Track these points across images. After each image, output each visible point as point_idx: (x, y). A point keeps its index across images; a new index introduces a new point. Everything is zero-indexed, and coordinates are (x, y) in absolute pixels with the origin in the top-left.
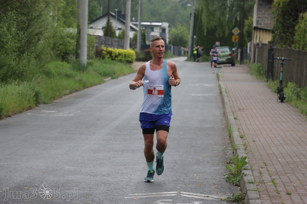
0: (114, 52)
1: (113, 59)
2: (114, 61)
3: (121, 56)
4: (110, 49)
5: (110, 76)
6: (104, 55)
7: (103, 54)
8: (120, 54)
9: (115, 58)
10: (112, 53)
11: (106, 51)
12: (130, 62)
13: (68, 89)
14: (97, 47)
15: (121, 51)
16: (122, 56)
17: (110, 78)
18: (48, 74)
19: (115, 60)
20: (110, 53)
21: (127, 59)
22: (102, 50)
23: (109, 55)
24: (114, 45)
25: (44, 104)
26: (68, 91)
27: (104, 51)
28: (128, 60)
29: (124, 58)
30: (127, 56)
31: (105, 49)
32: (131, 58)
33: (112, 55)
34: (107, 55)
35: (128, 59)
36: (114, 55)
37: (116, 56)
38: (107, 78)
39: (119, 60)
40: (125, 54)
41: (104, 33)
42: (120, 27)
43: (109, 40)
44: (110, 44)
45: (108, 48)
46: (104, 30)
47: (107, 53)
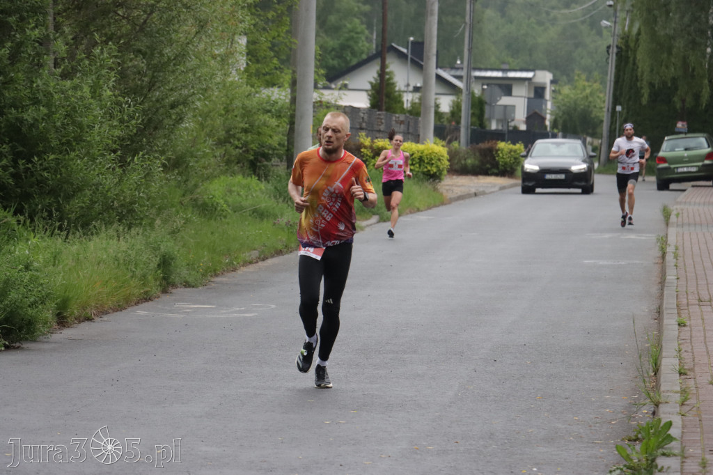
4: (380, 142)
5: (374, 214)
7: (363, 156)
11: (371, 147)
12: (434, 177)
13: (255, 250)
15: (411, 146)
17: (375, 219)
18: (207, 210)
21: (425, 170)
22: (361, 146)
25: (185, 286)
26: (255, 254)
27: (365, 147)
28: (429, 171)
29: (417, 165)
30: (426, 161)
31: (367, 142)
32: (437, 167)
34: (373, 158)
35: (429, 168)
38: (367, 219)
40: (420, 154)
41: (370, 100)
42: (419, 85)
43: (382, 119)
44: (382, 129)
45: (376, 141)
46: (370, 93)
47: (372, 154)
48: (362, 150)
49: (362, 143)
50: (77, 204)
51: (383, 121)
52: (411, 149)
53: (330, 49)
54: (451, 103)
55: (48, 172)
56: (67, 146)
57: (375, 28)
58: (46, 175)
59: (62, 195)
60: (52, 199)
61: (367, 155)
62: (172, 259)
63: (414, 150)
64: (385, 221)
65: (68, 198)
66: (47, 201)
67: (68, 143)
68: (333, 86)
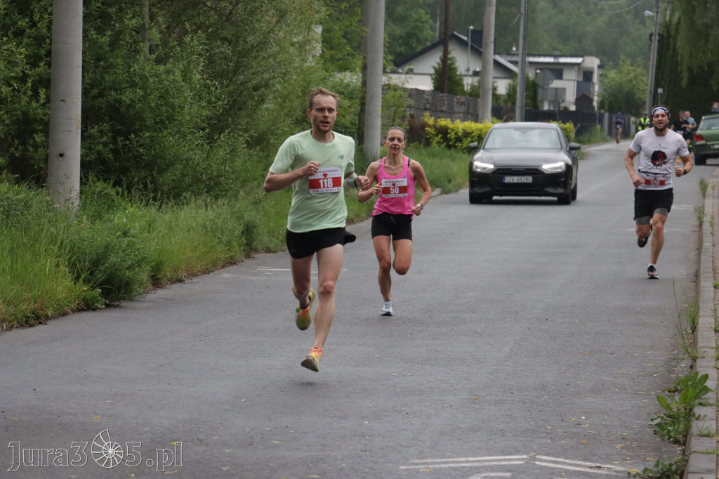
0: (453, 130)
1: (449, 147)
2: (453, 150)
3: (469, 139)
4: (443, 122)
5: (437, 186)
6: (428, 137)
7: (427, 134)
8: (467, 134)
9: (456, 142)
10: (449, 131)
11: (435, 126)
14: (412, 116)
15: (470, 125)
16: (472, 138)
17: (437, 191)
19: (456, 147)
20: (444, 132)
22: (425, 125)
23: (440, 136)
24: (458, 113)
25: (266, 252)
27: (429, 126)
31: (431, 121)
33: (449, 136)
34: (437, 135)
36: (452, 136)
37: (458, 139)
39: (465, 148)
40: (479, 132)
41: (434, 83)
42: (478, 70)
43: (444, 100)
44: (444, 110)
45: (439, 120)
46: (434, 77)
47: (435, 133)
48: (426, 129)
49: (426, 123)
50: (168, 178)
51: (446, 102)
52: (471, 128)
53: (398, 37)
54: (508, 86)
55: (144, 148)
56: (161, 124)
57: (438, 18)
58: (142, 150)
59: (156, 168)
60: (147, 173)
61: (431, 133)
62: (254, 227)
63: (473, 128)
64: (447, 193)
65: (162, 171)
66: (143, 174)
67: (162, 122)
68: (400, 71)
